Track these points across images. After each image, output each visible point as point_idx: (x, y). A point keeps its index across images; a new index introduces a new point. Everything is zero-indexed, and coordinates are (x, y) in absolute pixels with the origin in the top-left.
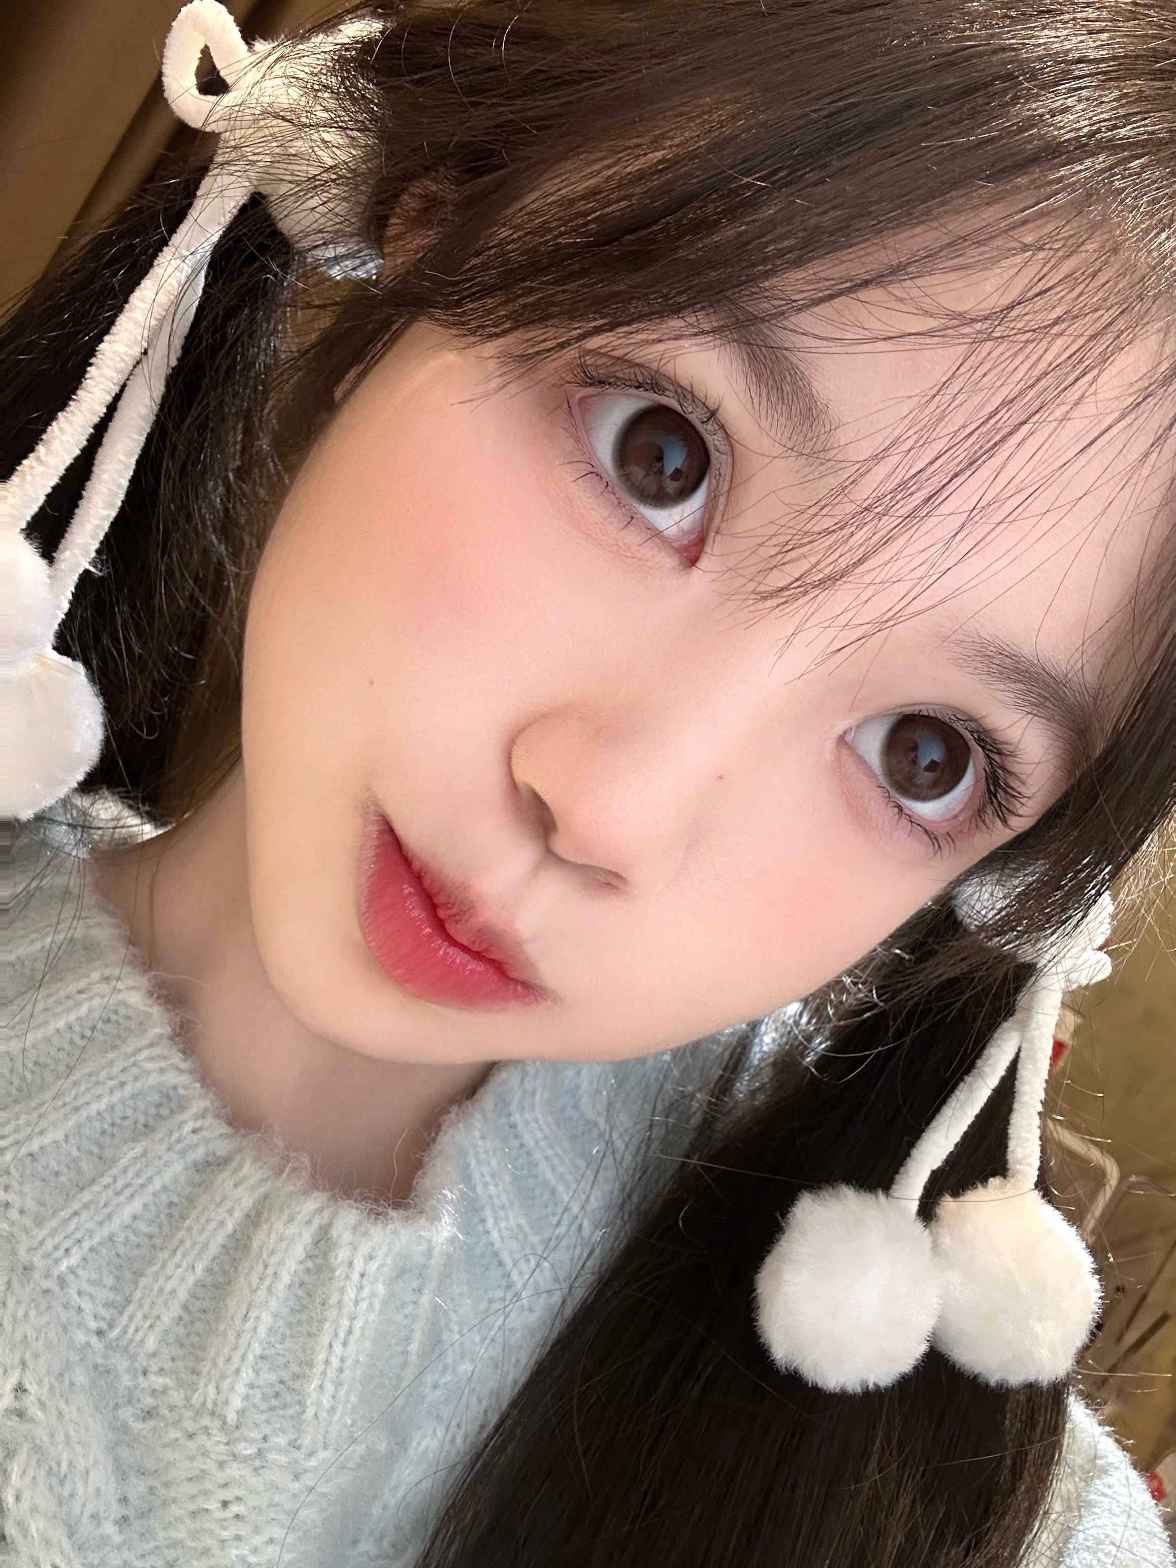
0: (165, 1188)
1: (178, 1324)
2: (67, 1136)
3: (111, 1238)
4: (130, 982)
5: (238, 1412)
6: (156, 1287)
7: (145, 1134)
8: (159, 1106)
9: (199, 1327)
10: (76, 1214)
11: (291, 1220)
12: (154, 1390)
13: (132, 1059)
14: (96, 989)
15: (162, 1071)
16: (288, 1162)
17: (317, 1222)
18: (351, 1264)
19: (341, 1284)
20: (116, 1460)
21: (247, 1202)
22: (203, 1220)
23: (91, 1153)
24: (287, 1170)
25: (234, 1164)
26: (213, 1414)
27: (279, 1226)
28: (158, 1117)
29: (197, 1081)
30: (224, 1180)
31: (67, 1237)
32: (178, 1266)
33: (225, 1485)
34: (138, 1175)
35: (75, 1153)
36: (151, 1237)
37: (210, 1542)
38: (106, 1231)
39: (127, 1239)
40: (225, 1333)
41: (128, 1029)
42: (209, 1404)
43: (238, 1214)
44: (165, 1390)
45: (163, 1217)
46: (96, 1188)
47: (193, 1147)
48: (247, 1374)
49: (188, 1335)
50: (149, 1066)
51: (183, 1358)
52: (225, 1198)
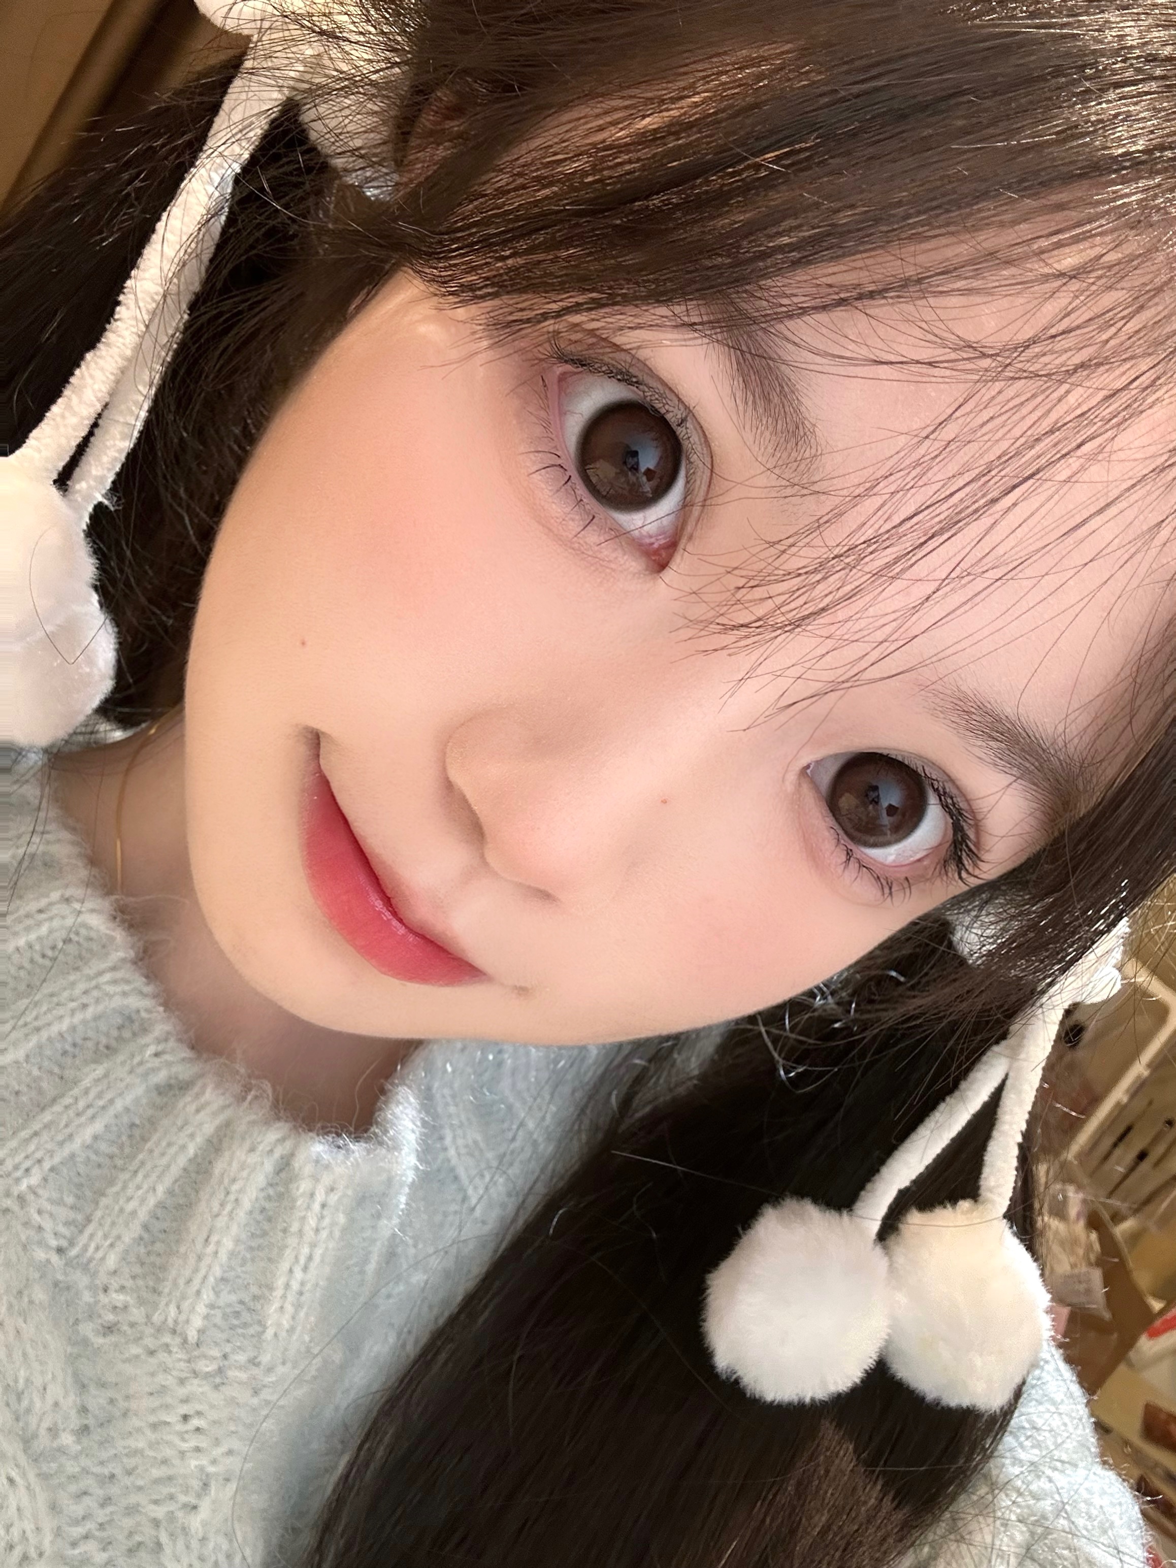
0: (127, 1110)
1: (139, 1245)
2: (27, 1056)
3: (73, 1156)
4: (89, 905)
5: (199, 1331)
6: (117, 1208)
7: (107, 1056)
8: (120, 1028)
9: (158, 1247)
10: (36, 1134)
11: (252, 1150)
12: (116, 1307)
13: (94, 983)
14: (55, 910)
15: (125, 994)
16: (250, 1090)
17: (278, 1152)
18: (312, 1195)
19: (303, 1214)
20: (75, 1375)
21: (209, 1129)
22: (164, 1144)
23: (51, 1073)
24: (249, 1098)
25: (196, 1089)
26: (174, 1332)
27: (240, 1154)
28: (120, 1039)
29: (161, 1005)
30: (187, 1104)
31: (27, 1157)
32: (139, 1187)
33: (185, 1401)
34: (99, 1096)
35: (36, 1072)
36: (111, 1157)
37: (168, 1452)
38: (67, 1151)
39: (88, 1159)
40: (185, 1256)
41: (90, 951)
42: (170, 1322)
43: (199, 1139)
44: (126, 1307)
45: (124, 1138)
46: (57, 1108)
47: (154, 1070)
48: (207, 1296)
49: (149, 1253)
50: (111, 989)
51: (144, 1277)
52: (186, 1123)
